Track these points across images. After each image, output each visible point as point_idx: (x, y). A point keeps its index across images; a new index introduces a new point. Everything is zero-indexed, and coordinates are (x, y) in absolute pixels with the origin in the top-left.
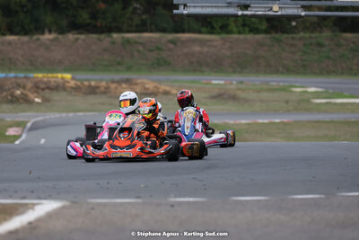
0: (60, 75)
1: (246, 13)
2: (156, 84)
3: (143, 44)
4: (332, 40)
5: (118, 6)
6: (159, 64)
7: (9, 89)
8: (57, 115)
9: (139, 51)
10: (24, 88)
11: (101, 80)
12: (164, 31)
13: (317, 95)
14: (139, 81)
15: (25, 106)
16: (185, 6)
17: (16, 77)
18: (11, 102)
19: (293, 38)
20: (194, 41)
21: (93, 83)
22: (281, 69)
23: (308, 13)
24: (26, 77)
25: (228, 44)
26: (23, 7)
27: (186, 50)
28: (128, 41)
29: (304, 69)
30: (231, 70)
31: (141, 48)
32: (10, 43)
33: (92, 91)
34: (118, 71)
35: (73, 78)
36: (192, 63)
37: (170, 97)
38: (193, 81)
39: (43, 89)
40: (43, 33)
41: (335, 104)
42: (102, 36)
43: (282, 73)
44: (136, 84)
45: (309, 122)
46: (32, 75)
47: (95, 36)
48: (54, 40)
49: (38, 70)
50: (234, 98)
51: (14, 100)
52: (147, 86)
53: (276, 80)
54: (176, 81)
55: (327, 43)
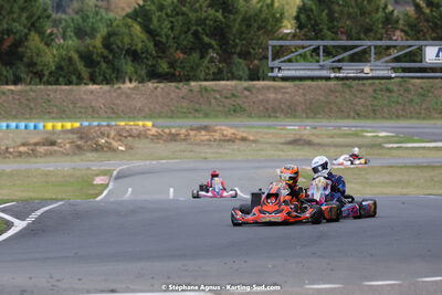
0: (141, 123)
1: (338, 75)
2: (233, 131)
3: (219, 92)
4: (401, 85)
5: (196, 56)
6: (235, 111)
7: (94, 138)
8: (141, 163)
9: (215, 98)
10: (108, 137)
11: (181, 127)
12: (240, 79)
13: (388, 140)
14: (217, 128)
15: (109, 154)
16: (280, 69)
17: (98, 125)
18: (96, 150)
19: (364, 84)
20: (268, 88)
21: (173, 131)
22: (352, 114)
23: (398, 74)
24: (108, 126)
25: (301, 91)
26: (104, 57)
27: (261, 97)
28: (206, 89)
29: (374, 113)
30: (304, 115)
31: (218, 96)
32: (92, 92)
33: (174, 138)
34: (195, 117)
35: (153, 126)
36: (267, 109)
37: (248, 143)
38: (269, 127)
39: (126, 137)
40: (124, 83)
41: (407, 148)
42: (181, 85)
43: (354, 118)
44: (215, 131)
45: (383, 167)
46: (113, 123)
47: (173, 84)
48: (134, 89)
49: (119, 117)
50: (309, 143)
51: (98, 148)
52: (225, 133)
53: (348, 125)
54: (253, 127)
55: (395, 89)
